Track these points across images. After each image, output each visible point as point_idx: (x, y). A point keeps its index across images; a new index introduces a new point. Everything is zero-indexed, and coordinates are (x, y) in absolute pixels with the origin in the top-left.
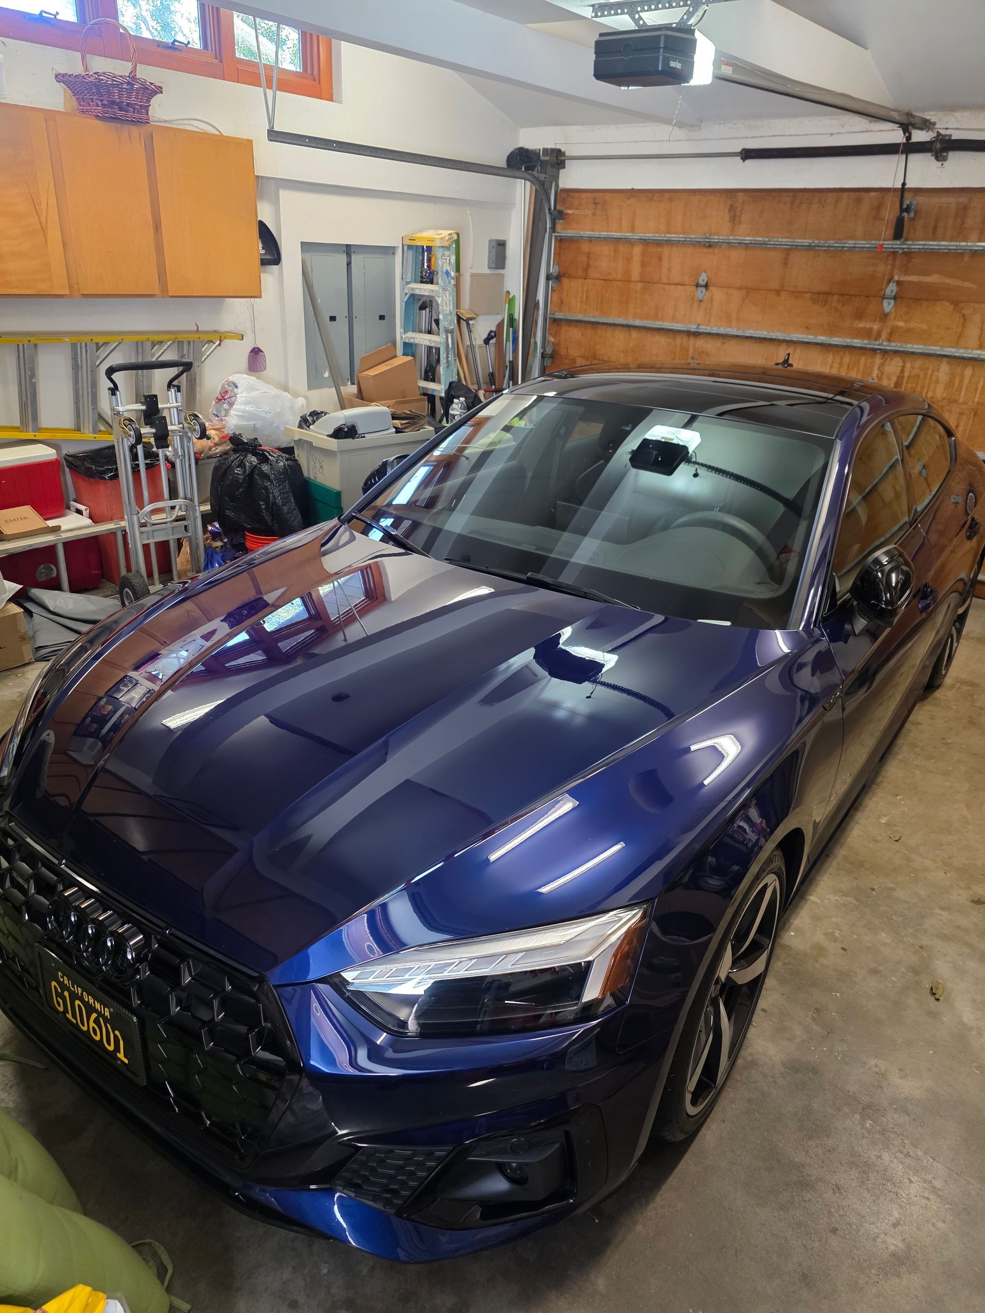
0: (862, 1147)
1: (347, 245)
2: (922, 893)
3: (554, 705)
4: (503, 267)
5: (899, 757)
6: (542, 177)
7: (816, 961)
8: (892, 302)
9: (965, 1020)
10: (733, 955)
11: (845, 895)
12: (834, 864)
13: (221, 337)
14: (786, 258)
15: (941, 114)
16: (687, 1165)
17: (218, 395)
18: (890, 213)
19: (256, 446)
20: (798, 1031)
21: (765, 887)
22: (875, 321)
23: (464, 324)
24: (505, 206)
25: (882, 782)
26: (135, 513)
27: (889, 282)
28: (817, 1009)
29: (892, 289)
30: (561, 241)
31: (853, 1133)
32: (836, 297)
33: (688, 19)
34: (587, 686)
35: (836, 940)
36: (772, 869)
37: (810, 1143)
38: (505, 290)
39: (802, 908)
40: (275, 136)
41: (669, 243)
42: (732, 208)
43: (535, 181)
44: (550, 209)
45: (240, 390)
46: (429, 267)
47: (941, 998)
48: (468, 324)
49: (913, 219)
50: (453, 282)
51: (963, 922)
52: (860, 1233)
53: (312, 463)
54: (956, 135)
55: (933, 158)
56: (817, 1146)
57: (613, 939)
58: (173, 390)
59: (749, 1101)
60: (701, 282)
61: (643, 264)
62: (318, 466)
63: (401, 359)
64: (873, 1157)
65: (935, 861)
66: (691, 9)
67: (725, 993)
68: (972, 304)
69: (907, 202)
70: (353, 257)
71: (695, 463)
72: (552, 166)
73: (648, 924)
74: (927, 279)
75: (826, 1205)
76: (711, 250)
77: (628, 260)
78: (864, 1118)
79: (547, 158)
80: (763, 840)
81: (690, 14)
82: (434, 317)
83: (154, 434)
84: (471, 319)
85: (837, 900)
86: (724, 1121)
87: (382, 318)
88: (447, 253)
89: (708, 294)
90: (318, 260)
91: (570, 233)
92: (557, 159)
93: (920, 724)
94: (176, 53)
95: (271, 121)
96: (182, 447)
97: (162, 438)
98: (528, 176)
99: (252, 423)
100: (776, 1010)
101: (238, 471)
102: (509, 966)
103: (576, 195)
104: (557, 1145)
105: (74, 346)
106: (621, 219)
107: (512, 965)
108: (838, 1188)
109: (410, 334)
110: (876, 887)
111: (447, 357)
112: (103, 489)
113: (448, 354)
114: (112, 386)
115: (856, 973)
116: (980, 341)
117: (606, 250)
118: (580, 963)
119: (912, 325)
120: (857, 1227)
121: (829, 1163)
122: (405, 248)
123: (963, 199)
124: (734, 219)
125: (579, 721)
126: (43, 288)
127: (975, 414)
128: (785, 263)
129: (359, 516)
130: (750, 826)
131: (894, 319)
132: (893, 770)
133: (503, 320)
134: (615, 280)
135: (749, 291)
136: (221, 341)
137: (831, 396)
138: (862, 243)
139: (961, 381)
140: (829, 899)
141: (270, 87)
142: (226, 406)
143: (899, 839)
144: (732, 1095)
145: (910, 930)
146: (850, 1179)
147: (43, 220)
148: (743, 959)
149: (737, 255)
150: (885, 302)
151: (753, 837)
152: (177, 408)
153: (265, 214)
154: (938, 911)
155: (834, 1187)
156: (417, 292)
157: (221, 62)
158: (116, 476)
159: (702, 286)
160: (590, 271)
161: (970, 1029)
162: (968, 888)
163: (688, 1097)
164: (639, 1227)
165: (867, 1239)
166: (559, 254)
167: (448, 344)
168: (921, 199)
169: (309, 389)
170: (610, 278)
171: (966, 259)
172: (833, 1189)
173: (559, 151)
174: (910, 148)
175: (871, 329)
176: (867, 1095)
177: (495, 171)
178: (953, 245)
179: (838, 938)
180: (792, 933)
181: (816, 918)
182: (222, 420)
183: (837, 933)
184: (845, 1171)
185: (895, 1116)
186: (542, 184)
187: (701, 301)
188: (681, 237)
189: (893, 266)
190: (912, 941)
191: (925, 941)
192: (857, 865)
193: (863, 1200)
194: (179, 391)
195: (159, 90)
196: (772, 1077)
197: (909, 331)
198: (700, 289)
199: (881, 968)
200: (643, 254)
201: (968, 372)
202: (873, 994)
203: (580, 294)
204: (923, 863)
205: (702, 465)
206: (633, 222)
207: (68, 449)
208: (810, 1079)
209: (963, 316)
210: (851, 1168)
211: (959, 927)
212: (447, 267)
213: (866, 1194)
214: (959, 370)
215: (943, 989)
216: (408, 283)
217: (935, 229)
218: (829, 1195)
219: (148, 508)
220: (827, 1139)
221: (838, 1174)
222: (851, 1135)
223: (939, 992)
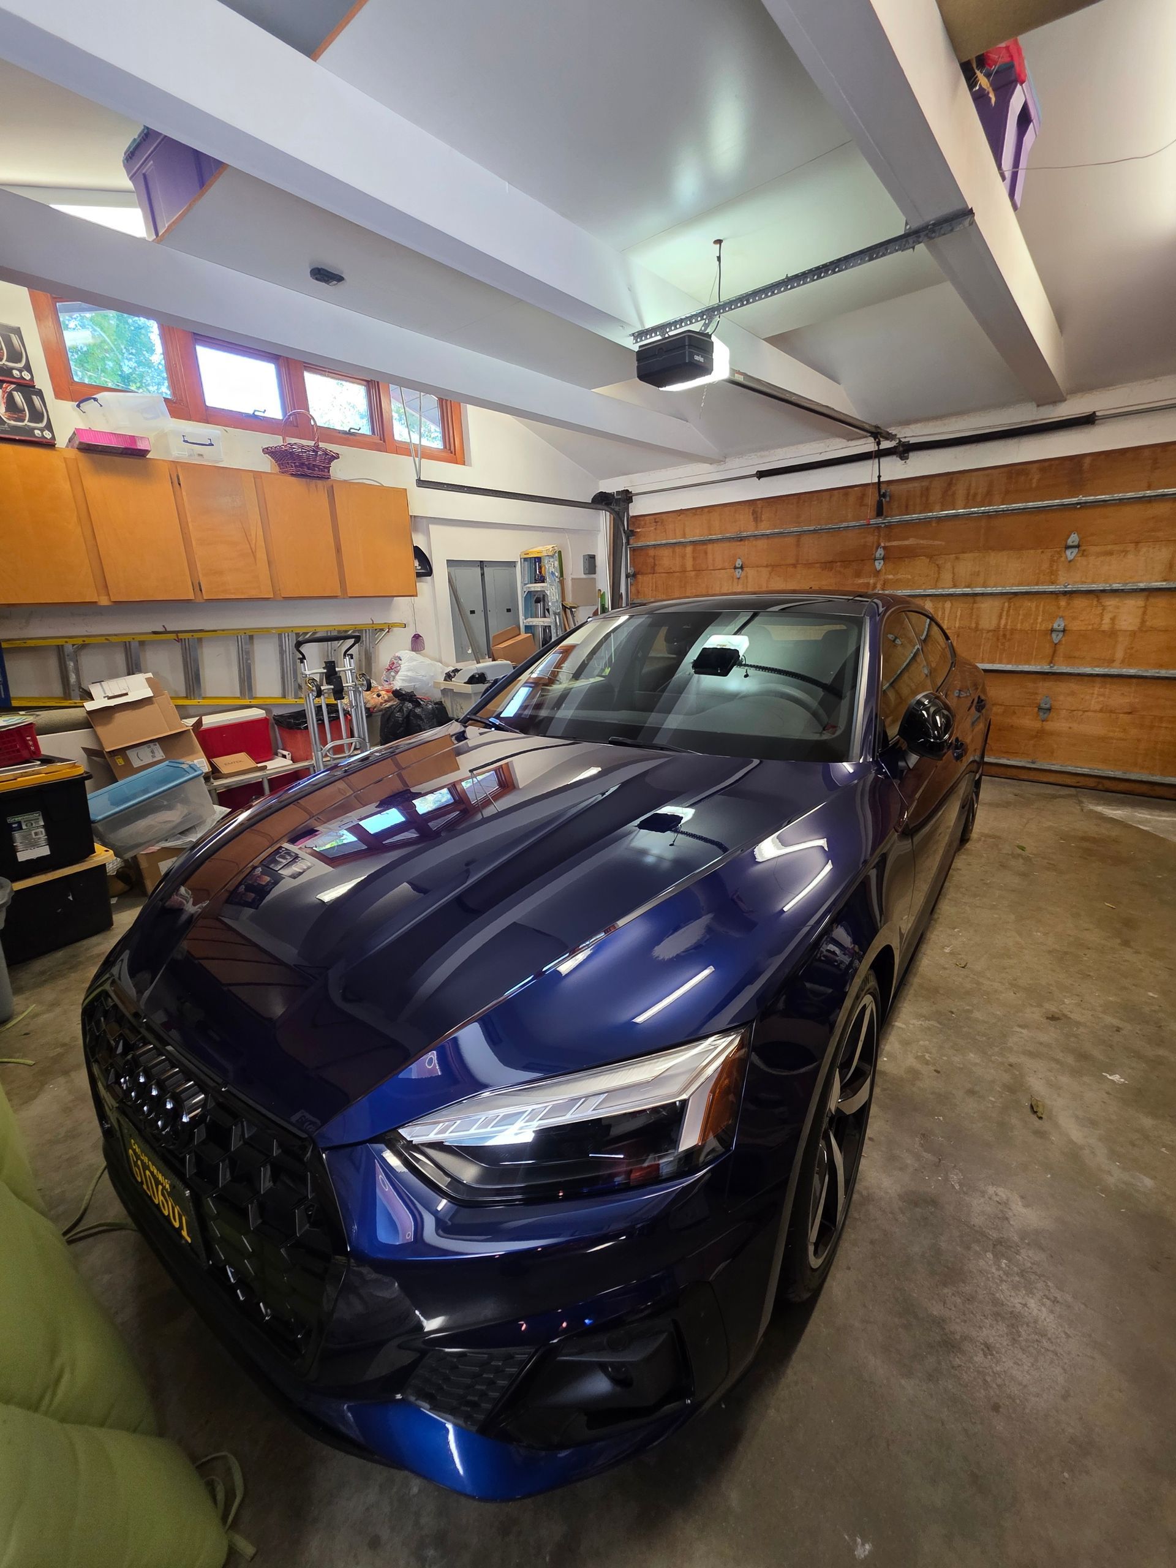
0: (1003, 1293)
1: (481, 561)
2: (998, 1013)
3: (644, 852)
4: (595, 573)
5: (948, 897)
6: (617, 508)
7: (914, 1085)
8: (882, 562)
9: (1074, 1138)
10: (841, 1082)
11: (927, 1018)
12: (912, 991)
13: (390, 627)
14: (798, 541)
15: (900, 428)
16: (817, 1327)
17: (387, 667)
18: (872, 499)
19: (412, 696)
20: (909, 1160)
21: (864, 1008)
22: (870, 577)
23: (568, 611)
24: (592, 532)
25: (938, 918)
26: (319, 749)
27: (877, 548)
28: (923, 1135)
29: (880, 552)
30: (634, 550)
31: (989, 1276)
32: (839, 564)
33: (705, 329)
34: (669, 836)
35: (927, 1063)
36: (868, 990)
37: (946, 1291)
38: (597, 589)
39: (890, 1034)
40: (421, 483)
41: (711, 541)
42: (754, 512)
43: (612, 511)
44: (624, 530)
45: (403, 662)
46: (540, 572)
47: (1043, 1116)
48: (571, 611)
49: (889, 502)
50: (557, 580)
51: (1044, 1037)
52: (1027, 1411)
53: (455, 706)
54: (912, 441)
55: (898, 459)
56: (953, 1294)
57: (710, 1071)
58: (347, 658)
59: (872, 1242)
60: (737, 566)
61: (694, 559)
62: (459, 708)
63: (524, 636)
64: (1019, 1306)
65: (1003, 984)
66: (707, 322)
67: (834, 1125)
68: (943, 556)
69: (883, 491)
70: (485, 569)
71: (746, 665)
72: (624, 501)
73: (748, 1055)
74: (906, 543)
75: (978, 1372)
76: (742, 543)
77: (683, 557)
78: (997, 1256)
79: (620, 497)
80: (857, 962)
81: (706, 326)
82: (547, 607)
83: (333, 689)
84: (574, 608)
85: (921, 1024)
86: (849, 1268)
87: (509, 610)
88: (552, 560)
89: (744, 574)
90: (460, 573)
91: (639, 544)
92: (627, 497)
93: (960, 870)
94: (351, 437)
95: (418, 473)
96: (356, 700)
97: (339, 693)
98: (607, 509)
99: (413, 684)
100: (883, 1138)
101: (398, 715)
102: (590, 1112)
103: (641, 518)
104: (665, 1335)
105: (280, 635)
106: (675, 530)
107: (594, 1110)
108: (988, 1348)
109: (529, 620)
110: (954, 1010)
111: (557, 632)
112: (299, 736)
113: (557, 630)
114: (301, 657)
115: (954, 1094)
116: (953, 582)
117: (666, 552)
118: (675, 1103)
119: (899, 576)
120: (1021, 1401)
121: (972, 1315)
122: (522, 560)
123: (925, 483)
124: (757, 519)
125: (666, 865)
126: (254, 594)
127: (958, 636)
128: (798, 545)
129: (474, 717)
130: (841, 950)
131: (885, 573)
132: (946, 908)
133: (598, 609)
134: (674, 572)
135: (773, 567)
136: (389, 629)
137: (851, 598)
138: (852, 524)
139: (944, 613)
140: (913, 1024)
141: (417, 457)
142: (393, 674)
143: (965, 966)
144: (853, 1236)
145: (997, 1049)
146: (998, 1336)
147: (253, 546)
148: (850, 1088)
149: (762, 544)
150: (877, 563)
151: (847, 960)
152: (351, 670)
153: (419, 541)
154: (1018, 1029)
155: (982, 1346)
156: (533, 589)
157: (384, 442)
158: (306, 728)
159: (738, 568)
160: (656, 568)
161: (1082, 1148)
162: (1040, 1005)
163: (811, 1249)
164: (772, 1412)
165: (1036, 1419)
166: (634, 559)
167: (556, 623)
168: (893, 488)
169: (457, 662)
170: (671, 571)
171: (934, 525)
172: (982, 1350)
173: (627, 490)
174: (880, 454)
175: (868, 583)
176: (994, 1229)
177: (583, 505)
178: (922, 516)
179: (928, 1061)
180: (885, 1059)
181: (906, 1043)
182: (390, 684)
183: (927, 1056)
184: (991, 1326)
185: (1031, 1253)
186: (617, 513)
187: (739, 578)
188: (719, 536)
189: (879, 536)
190: (1000, 1060)
191: (1013, 1059)
192: (932, 992)
193: (1020, 1363)
194: (352, 658)
195: (336, 457)
196: (892, 1213)
197: (898, 581)
198: (737, 570)
199: (977, 1088)
200: (694, 551)
201: (948, 605)
202: (975, 1115)
203: (651, 585)
204: (992, 985)
205: (751, 666)
206: (684, 531)
207: (277, 712)
208: (931, 1213)
209: (938, 565)
210: (996, 1320)
211: (1041, 1044)
212: (552, 569)
213: (1020, 1355)
214: (940, 605)
215: (1044, 1106)
216: (526, 584)
217: (907, 507)
218: (979, 1358)
219: (329, 746)
220: (963, 1285)
221: (984, 1329)
222: (988, 1279)
223: (1040, 1110)
